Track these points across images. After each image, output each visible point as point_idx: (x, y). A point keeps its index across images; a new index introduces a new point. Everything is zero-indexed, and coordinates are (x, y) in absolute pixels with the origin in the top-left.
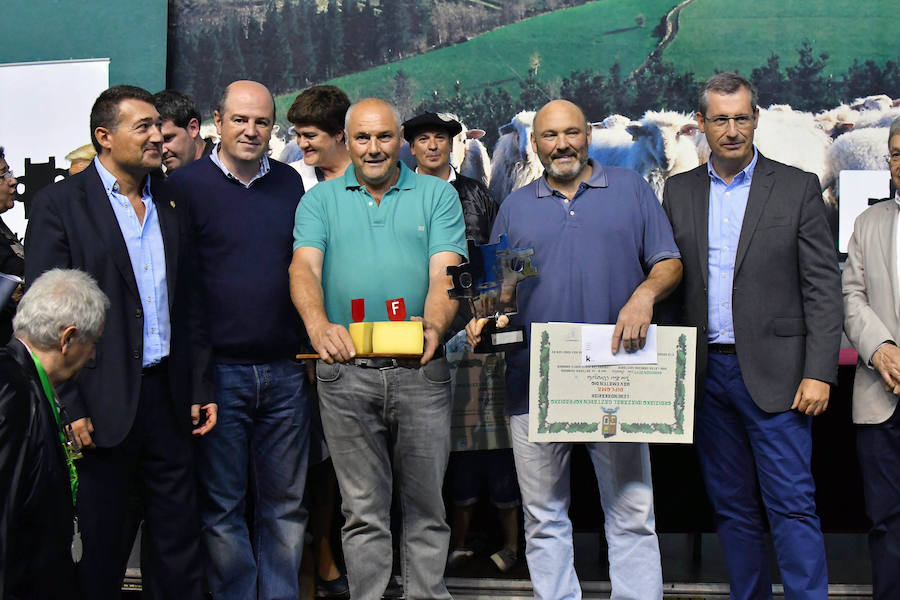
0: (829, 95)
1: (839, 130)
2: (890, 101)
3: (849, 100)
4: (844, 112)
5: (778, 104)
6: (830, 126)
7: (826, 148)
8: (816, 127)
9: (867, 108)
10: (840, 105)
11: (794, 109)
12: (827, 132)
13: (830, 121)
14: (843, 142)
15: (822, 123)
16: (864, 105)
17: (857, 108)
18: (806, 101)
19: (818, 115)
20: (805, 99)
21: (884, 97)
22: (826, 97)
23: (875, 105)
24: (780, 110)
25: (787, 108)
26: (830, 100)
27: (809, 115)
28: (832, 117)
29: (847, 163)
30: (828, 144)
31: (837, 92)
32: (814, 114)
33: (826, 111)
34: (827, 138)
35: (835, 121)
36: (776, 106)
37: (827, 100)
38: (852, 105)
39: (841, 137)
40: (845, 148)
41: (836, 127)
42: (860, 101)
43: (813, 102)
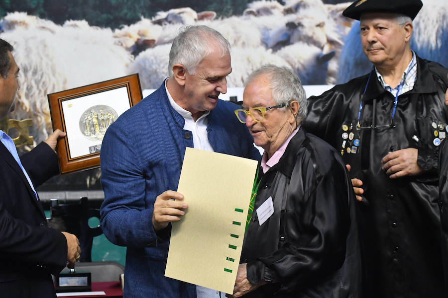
0: (129, 9)
1: (140, 46)
2: (195, 14)
3: (150, 14)
4: (145, 27)
5: (74, 19)
6: (131, 43)
7: (127, 66)
8: (115, 43)
9: (170, 22)
10: (139, 19)
11: (91, 24)
12: (127, 49)
13: (130, 37)
14: (145, 59)
15: (122, 39)
16: (166, 19)
17: (159, 22)
18: (104, 16)
19: (117, 31)
20: (102, 13)
21: (188, 10)
22: (125, 11)
23: (178, 19)
24: (75, 26)
25: (83, 24)
26: (129, 14)
27: (107, 31)
28: (133, 32)
29: (150, 81)
30: (128, 62)
31: (137, 6)
32: (113, 29)
33: (126, 27)
34: (127, 56)
35: (136, 37)
36: (72, 22)
37: (126, 14)
38: (154, 19)
39: (142, 54)
40: (147, 65)
41: (137, 43)
42: (162, 15)
43: (111, 17)
